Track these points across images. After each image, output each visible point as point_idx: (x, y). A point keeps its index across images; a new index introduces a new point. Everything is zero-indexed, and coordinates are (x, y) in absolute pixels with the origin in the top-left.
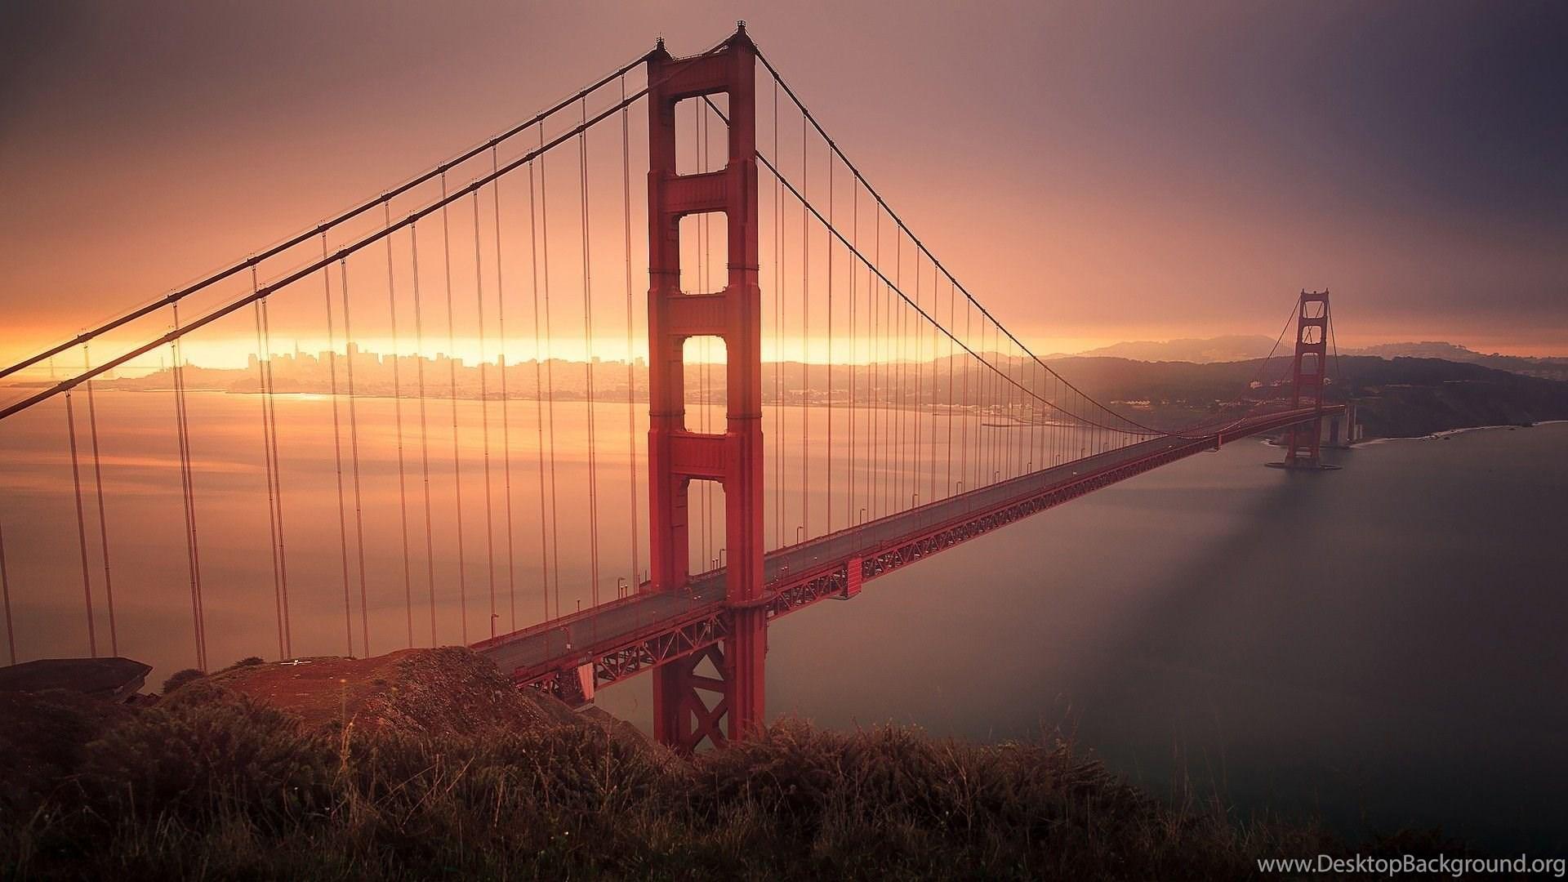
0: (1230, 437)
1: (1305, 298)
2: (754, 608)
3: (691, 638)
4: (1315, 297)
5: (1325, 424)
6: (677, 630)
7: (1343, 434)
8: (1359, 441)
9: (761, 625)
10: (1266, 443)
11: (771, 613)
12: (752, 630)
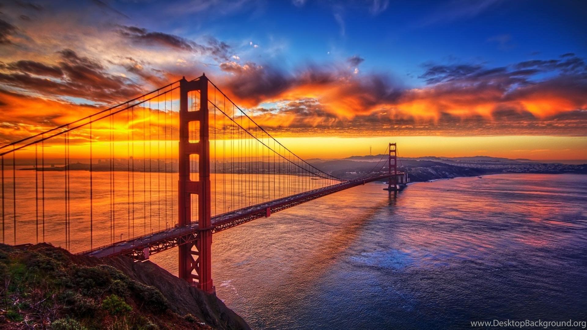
0: (367, 181)
1: (390, 145)
2: (207, 230)
3: (185, 239)
4: (393, 145)
5: (399, 178)
6: (181, 237)
7: (404, 180)
8: (409, 182)
9: (209, 236)
10: (385, 183)
11: (214, 232)
12: (206, 237)
